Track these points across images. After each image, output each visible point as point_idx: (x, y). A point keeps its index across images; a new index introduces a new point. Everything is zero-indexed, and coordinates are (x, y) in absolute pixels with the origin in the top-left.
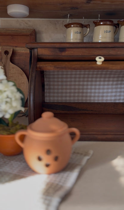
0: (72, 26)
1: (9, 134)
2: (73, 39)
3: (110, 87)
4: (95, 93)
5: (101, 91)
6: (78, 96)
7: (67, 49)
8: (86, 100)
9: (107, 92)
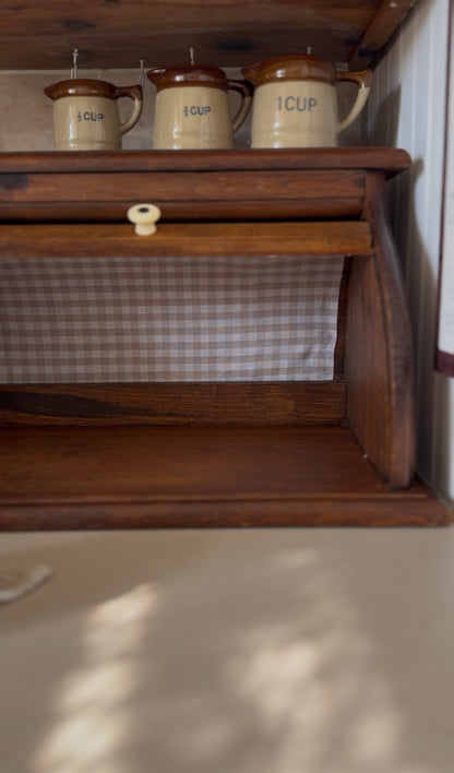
3: (236, 323)
4: (182, 346)
5: (205, 339)
7: (30, 176)
9: (229, 345)
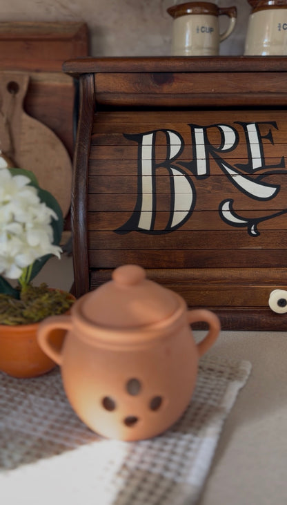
0: (189, 11)
1: (20, 324)
2: (190, 48)
7: (175, 75)
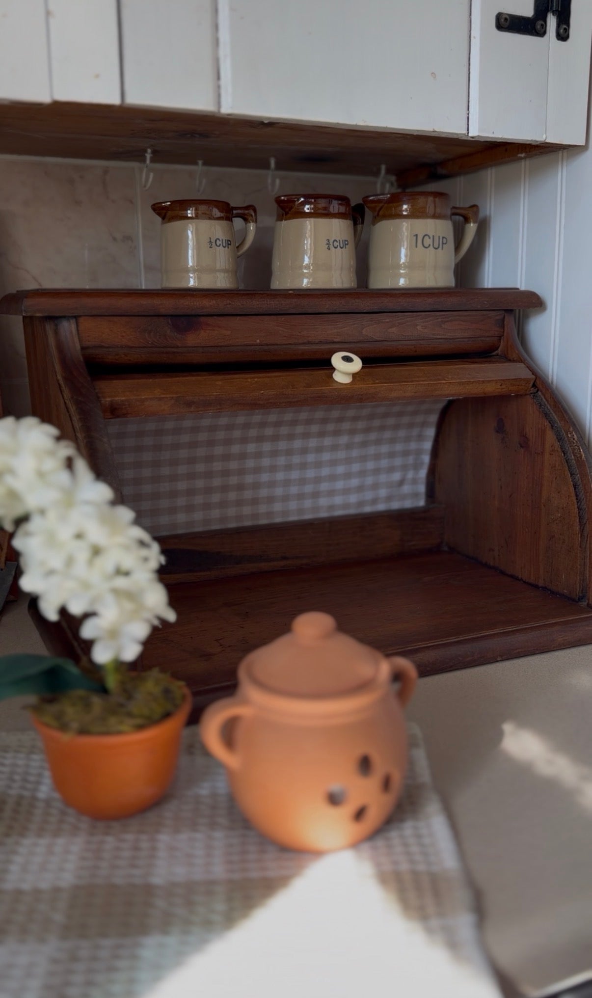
0: (189, 213)
2: (194, 269)
3: (341, 454)
4: (287, 483)
5: (310, 473)
6: (223, 504)
7: (202, 319)
8: (255, 516)
9: (333, 478)
